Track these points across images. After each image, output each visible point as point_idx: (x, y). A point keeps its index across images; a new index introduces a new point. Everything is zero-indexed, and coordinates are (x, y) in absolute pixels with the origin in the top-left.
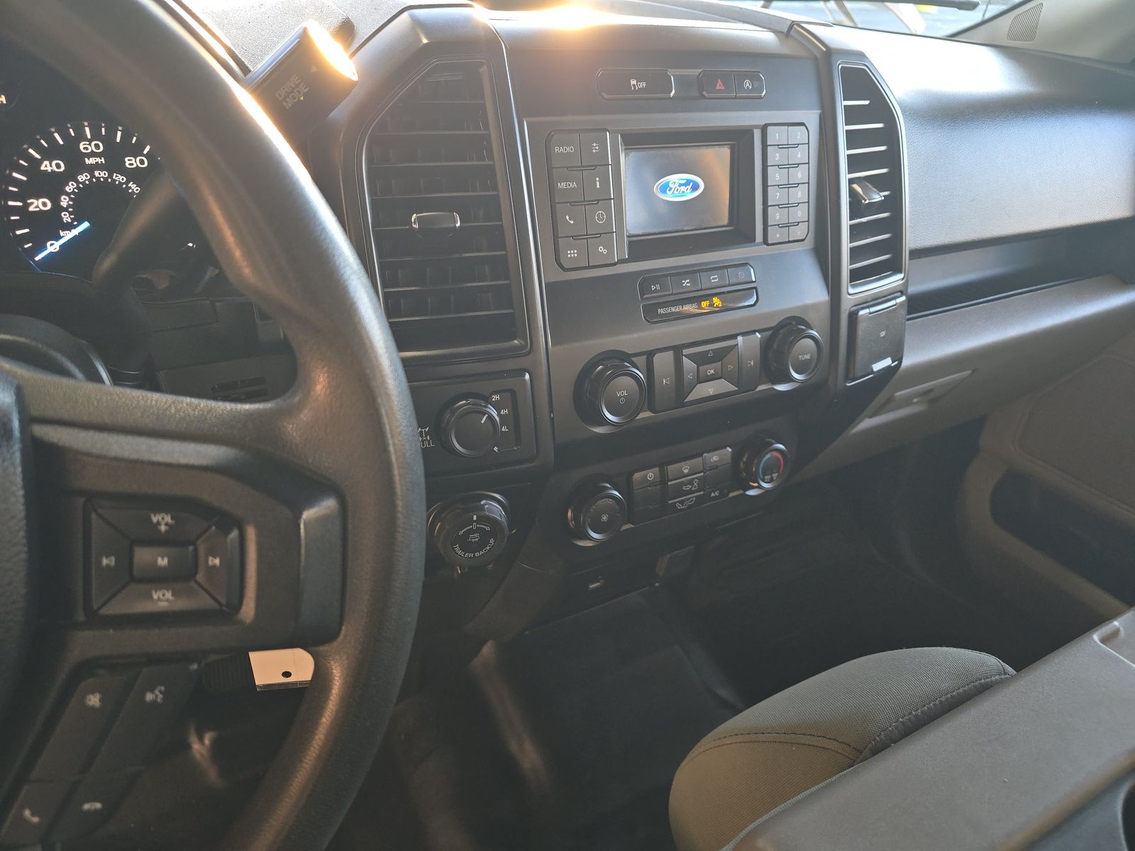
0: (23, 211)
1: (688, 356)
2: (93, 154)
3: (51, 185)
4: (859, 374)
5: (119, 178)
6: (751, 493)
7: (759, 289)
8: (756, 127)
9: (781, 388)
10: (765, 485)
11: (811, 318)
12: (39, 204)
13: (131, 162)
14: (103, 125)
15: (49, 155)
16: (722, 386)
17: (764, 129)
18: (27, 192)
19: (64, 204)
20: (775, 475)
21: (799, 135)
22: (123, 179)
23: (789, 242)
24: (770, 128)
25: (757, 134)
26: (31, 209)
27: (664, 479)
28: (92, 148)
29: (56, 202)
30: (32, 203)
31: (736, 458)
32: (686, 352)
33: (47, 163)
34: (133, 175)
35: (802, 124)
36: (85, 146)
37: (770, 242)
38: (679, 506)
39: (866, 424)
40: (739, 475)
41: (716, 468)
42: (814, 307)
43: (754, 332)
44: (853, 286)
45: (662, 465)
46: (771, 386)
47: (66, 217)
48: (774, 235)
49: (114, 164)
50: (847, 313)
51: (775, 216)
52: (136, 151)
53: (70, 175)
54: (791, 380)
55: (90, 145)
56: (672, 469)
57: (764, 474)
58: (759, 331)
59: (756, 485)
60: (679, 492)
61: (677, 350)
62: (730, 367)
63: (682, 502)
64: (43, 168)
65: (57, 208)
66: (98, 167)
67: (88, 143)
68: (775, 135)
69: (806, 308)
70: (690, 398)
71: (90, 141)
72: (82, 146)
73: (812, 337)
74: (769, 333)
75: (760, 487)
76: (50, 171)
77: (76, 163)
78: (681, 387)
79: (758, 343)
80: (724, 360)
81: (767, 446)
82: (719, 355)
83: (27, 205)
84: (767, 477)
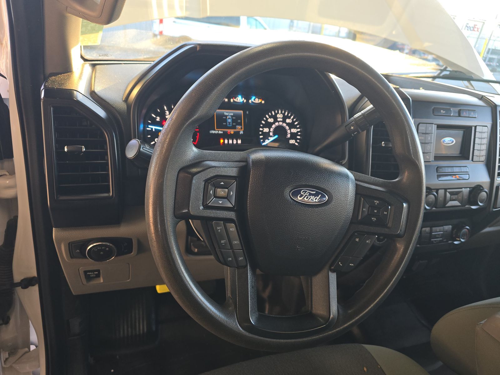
0: (262, 131)
1: (449, 192)
2: (280, 118)
3: (269, 125)
4: (498, 207)
5: (284, 125)
6: (456, 243)
7: (470, 175)
8: (473, 126)
9: (473, 207)
10: (462, 240)
11: (484, 186)
12: (266, 130)
13: (288, 121)
14: (283, 110)
15: (270, 117)
16: (456, 203)
17: (476, 127)
18: (265, 126)
20: (465, 237)
21: (485, 129)
23: (479, 161)
24: (477, 127)
25: (473, 128)
26: (264, 131)
27: (431, 232)
28: (280, 116)
29: (270, 130)
31: (453, 229)
32: (448, 190)
33: (269, 119)
34: (288, 124)
35: (487, 126)
37: (474, 161)
38: (434, 242)
39: (487, 229)
40: (453, 236)
41: (446, 231)
42: (485, 182)
43: (467, 188)
44: (498, 178)
45: (431, 227)
46: (469, 206)
47: (271, 134)
48: (475, 159)
49: (284, 121)
50: (496, 186)
51: (476, 153)
52: (289, 118)
53: (274, 123)
54: (478, 205)
56: (434, 229)
57: (462, 236)
58: (469, 188)
59: (459, 239)
60: (435, 237)
61: (446, 190)
62: (460, 198)
63: (435, 241)
64: (268, 121)
66: (280, 121)
68: (478, 129)
69: (483, 182)
70: (448, 205)
71: (280, 114)
72: (278, 115)
73: (486, 192)
74: (472, 189)
75: (460, 240)
76: (270, 121)
77: (276, 120)
78: (445, 201)
79: (468, 191)
80: (458, 195)
81: (463, 227)
82: (457, 193)
84: (463, 237)
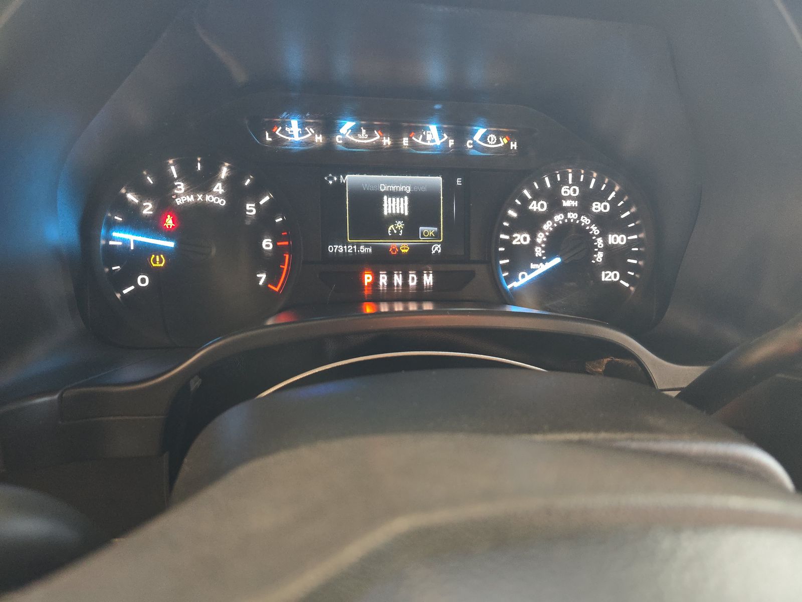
0: (507, 244)
2: (570, 198)
3: (531, 223)
5: (585, 220)
12: (521, 239)
13: (598, 207)
14: (583, 172)
15: (537, 196)
18: (517, 226)
19: (539, 240)
22: (588, 222)
26: (514, 242)
28: (570, 192)
30: (516, 237)
33: (534, 202)
34: (597, 218)
36: (566, 190)
47: (539, 252)
49: (584, 208)
52: (602, 197)
53: (548, 216)
55: (569, 189)
64: (530, 207)
65: (533, 243)
66: (572, 209)
67: (568, 187)
71: (570, 186)
72: (563, 190)
76: (535, 210)
77: (556, 205)
83: (512, 239)
